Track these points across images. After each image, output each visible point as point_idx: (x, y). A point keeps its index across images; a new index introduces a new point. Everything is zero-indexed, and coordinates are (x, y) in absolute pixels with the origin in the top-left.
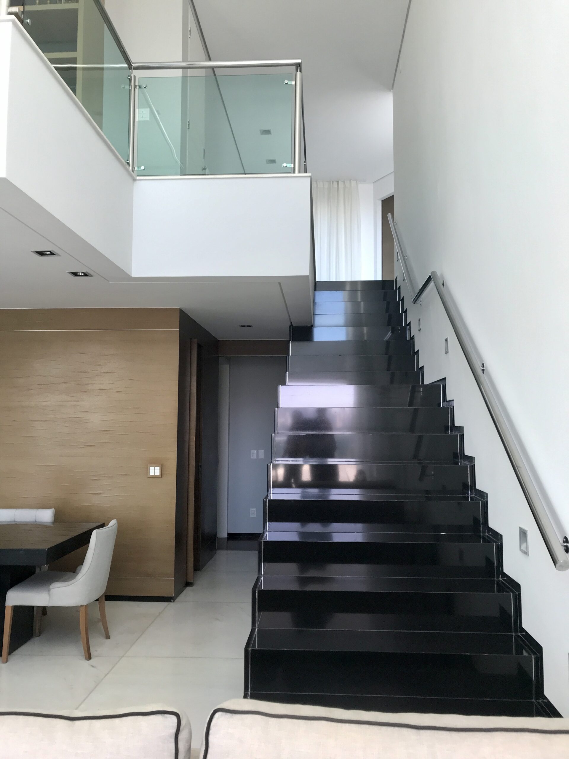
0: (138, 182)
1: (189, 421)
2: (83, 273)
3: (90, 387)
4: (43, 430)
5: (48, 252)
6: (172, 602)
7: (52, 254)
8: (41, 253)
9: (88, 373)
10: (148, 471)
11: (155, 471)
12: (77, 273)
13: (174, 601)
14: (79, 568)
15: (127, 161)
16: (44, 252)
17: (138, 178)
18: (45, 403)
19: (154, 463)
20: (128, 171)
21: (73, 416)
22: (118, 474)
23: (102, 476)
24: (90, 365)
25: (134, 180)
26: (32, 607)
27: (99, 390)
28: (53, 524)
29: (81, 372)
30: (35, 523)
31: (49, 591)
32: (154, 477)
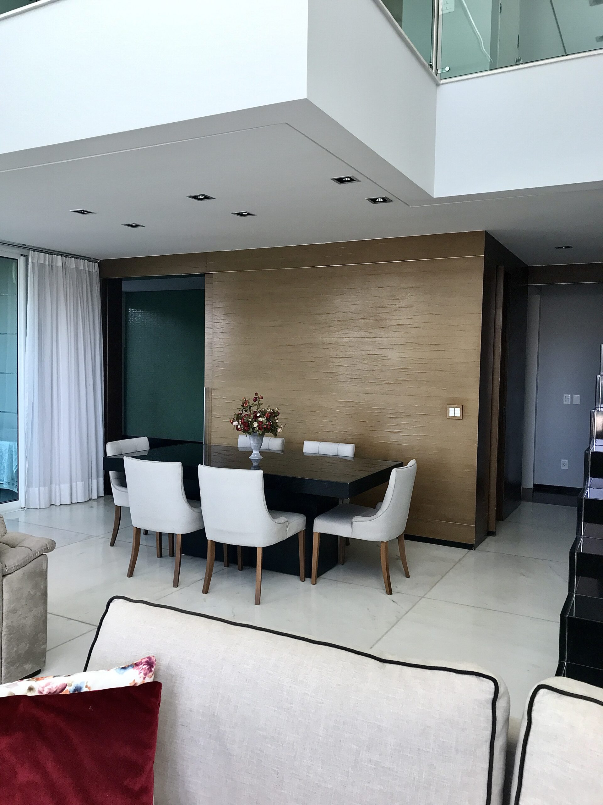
0: (441, 87)
1: (493, 359)
2: (383, 198)
3: (388, 323)
4: (343, 366)
5: (348, 178)
6: (472, 550)
7: (352, 180)
8: (340, 181)
9: (386, 308)
10: (447, 412)
11: (455, 412)
12: (377, 199)
13: (475, 549)
14: (379, 504)
15: (430, 64)
16: (344, 178)
17: (442, 82)
18: (345, 340)
19: (455, 404)
20: (430, 74)
21: (372, 353)
22: (416, 413)
23: (401, 414)
24: (388, 299)
25: (438, 85)
26: (336, 537)
27: (397, 326)
28: (354, 459)
29: (379, 307)
30: (337, 457)
31: (352, 523)
32: (454, 418)
